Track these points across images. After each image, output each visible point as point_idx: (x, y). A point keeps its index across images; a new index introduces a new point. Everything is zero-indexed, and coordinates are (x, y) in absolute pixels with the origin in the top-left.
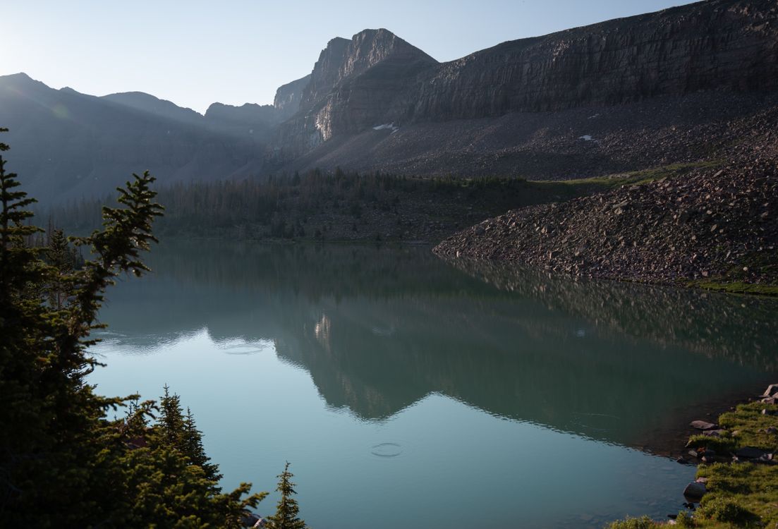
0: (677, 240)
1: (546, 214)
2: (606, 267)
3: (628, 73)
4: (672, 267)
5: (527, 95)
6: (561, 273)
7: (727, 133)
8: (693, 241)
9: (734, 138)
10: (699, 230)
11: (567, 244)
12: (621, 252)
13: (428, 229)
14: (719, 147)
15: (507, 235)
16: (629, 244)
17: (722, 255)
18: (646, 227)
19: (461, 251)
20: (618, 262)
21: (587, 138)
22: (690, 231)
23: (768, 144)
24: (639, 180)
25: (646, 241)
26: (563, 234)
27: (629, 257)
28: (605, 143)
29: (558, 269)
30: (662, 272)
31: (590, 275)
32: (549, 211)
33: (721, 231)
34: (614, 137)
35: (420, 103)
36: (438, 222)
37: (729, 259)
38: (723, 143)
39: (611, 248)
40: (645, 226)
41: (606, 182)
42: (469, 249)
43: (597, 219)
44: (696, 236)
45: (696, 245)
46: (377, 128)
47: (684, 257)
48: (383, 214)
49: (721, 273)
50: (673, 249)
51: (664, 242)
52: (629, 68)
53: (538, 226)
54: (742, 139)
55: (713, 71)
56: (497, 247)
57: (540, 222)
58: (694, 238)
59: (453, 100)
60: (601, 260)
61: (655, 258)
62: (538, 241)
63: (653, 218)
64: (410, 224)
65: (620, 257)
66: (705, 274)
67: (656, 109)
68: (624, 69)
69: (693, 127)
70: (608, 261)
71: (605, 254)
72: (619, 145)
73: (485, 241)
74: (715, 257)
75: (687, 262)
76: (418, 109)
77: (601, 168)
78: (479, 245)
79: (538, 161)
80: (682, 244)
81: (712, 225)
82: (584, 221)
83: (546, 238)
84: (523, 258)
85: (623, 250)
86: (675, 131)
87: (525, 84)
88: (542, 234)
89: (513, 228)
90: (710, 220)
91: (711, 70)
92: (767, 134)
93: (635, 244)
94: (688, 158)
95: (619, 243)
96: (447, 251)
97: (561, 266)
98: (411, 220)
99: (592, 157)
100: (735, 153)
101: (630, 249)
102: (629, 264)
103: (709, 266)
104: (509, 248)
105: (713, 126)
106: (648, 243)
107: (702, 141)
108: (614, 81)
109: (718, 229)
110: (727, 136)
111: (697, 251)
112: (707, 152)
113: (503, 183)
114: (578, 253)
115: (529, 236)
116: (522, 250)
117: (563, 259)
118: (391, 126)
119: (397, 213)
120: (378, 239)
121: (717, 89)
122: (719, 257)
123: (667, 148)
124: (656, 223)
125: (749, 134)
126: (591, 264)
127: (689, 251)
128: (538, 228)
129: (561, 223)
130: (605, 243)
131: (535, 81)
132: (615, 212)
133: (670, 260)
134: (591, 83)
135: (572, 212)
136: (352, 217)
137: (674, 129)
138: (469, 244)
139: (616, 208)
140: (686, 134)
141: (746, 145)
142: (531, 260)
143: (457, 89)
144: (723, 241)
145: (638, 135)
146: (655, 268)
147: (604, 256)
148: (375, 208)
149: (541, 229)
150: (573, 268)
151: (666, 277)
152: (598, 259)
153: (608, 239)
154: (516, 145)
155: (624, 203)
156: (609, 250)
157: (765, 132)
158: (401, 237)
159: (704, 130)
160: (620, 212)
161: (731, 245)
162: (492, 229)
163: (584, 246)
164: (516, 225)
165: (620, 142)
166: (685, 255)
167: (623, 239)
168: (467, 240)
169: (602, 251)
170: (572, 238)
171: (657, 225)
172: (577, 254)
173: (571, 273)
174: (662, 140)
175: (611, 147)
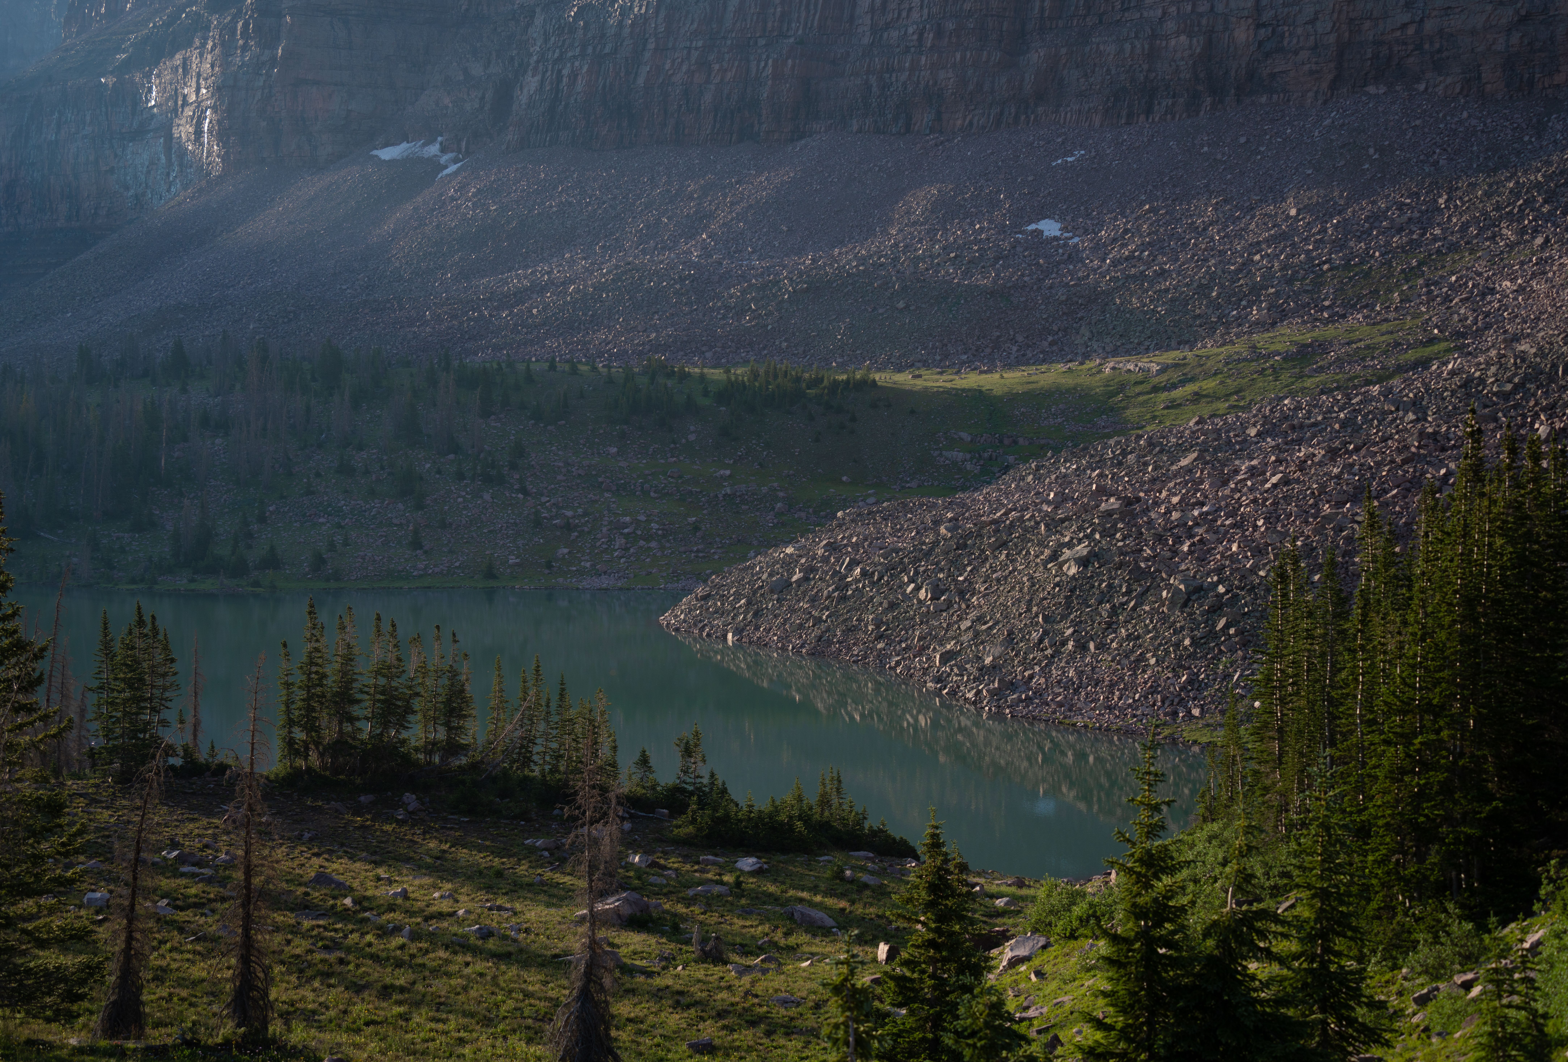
0: (1160, 645)
1: (928, 554)
2: (1039, 693)
3: (1170, 26)
4: (1146, 698)
5: (873, 80)
6: (958, 700)
7: (1437, 231)
8: (1185, 648)
9: (1454, 248)
10: (1198, 628)
11: (970, 634)
12: (1067, 663)
13: (620, 542)
14: (1410, 274)
15: (844, 598)
16: (1082, 647)
17: (1228, 676)
18: (1114, 611)
19: (738, 631)
20: (1059, 682)
21: (1050, 228)
22: (1182, 628)
23: (1534, 275)
24: (1183, 383)
25: (1112, 641)
26: (964, 606)
27: (1080, 673)
28: (1100, 249)
29: (953, 693)
30: (1130, 705)
31: (1007, 711)
32: (935, 543)
33: (1232, 631)
34: (1126, 231)
35: (532, 82)
36: (642, 518)
37: (1237, 685)
38: (1420, 264)
39: (1049, 652)
40: (1113, 607)
41: (1095, 383)
42: (757, 628)
43: (1031, 578)
44: (1192, 638)
45: (1189, 656)
46: (387, 154)
47: (1168, 678)
48: (487, 496)
49: (1220, 711)
50: (1153, 661)
51: (1140, 646)
52: (1173, 10)
53: (911, 580)
54: (1472, 251)
55: (1411, 30)
56: (823, 626)
57: (917, 573)
58: (1187, 642)
59: (641, 81)
60: (1031, 677)
61: (1122, 679)
62: (913, 618)
63: (1129, 592)
64: (568, 527)
65: (1064, 672)
66: (1196, 712)
67: (1248, 141)
68: (1159, 12)
69: (1347, 205)
70: (1042, 680)
71: (1039, 663)
72: (1140, 258)
73: (792, 610)
74: (1215, 680)
75: (1172, 689)
76: (524, 99)
77: (1085, 331)
78: (780, 620)
79: (907, 307)
80: (1167, 652)
81: (1221, 616)
82: (1006, 578)
83: (928, 612)
84: (882, 657)
85: (1072, 656)
86: (1296, 219)
87: (866, 41)
88: (920, 601)
89: (857, 581)
90: (1216, 609)
91: (1404, 26)
92: (1539, 241)
93: (1092, 645)
94: (1324, 309)
95: (1064, 643)
96: (702, 629)
97: (958, 687)
98: (569, 513)
99: (1061, 294)
100: (1447, 299)
101: (1083, 658)
102: (1079, 687)
103: (1204, 699)
104: (850, 630)
105: (1401, 207)
106: (1114, 645)
107: (1367, 256)
108: (1128, 47)
109: (1227, 626)
110: (1435, 239)
111: (1189, 668)
112: (1377, 291)
113: (811, 392)
114: (991, 658)
115: (892, 606)
116: (880, 637)
117: (962, 669)
118: (433, 149)
119: (524, 491)
120: (490, 574)
121: (1422, 87)
122: (1221, 682)
123: (1268, 276)
124: (1132, 604)
125: (1493, 238)
126: (1012, 686)
127: (1176, 669)
128: (912, 586)
129: (961, 578)
130: (1041, 641)
131: (895, 34)
132: (1065, 568)
133: (1146, 683)
134: (1064, 51)
135: (983, 551)
136: (400, 506)
137: (1293, 212)
138: (756, 614)
139: (1066, 562)
140: (1324, 230)
141: (1480, 274)
142: (898, 663)
143: (651, 46)
144: (1232, 650)
145: (1193, 228)
146: (1120, 699)
147: (1037, 669)
148: (460, 476)
149: (918, 589)
150: (979, 692)
151: (1134, 716)
152: (1026, 674)
153: (1046, 633)
154: (842, 243)
155: (1082, 549)
156: (1046, 657)
157: (1536, 231)
158: (549, 566)
159: (1375, 218)
160: (1073, 570)
161: (1244, 658)
162: (806, 579)
163: (1002, 645)
164: (864, 573)
165: (1143, 247)
166: (1170, 675)
167: (1073, 634)
168: (749, 603)
169: (1034, 658)
170: (980, 619)
171: (1134, 609)
172: (988, 660)
173: (974, 703)
174: (1256, 247)
175: (1115, 263)
